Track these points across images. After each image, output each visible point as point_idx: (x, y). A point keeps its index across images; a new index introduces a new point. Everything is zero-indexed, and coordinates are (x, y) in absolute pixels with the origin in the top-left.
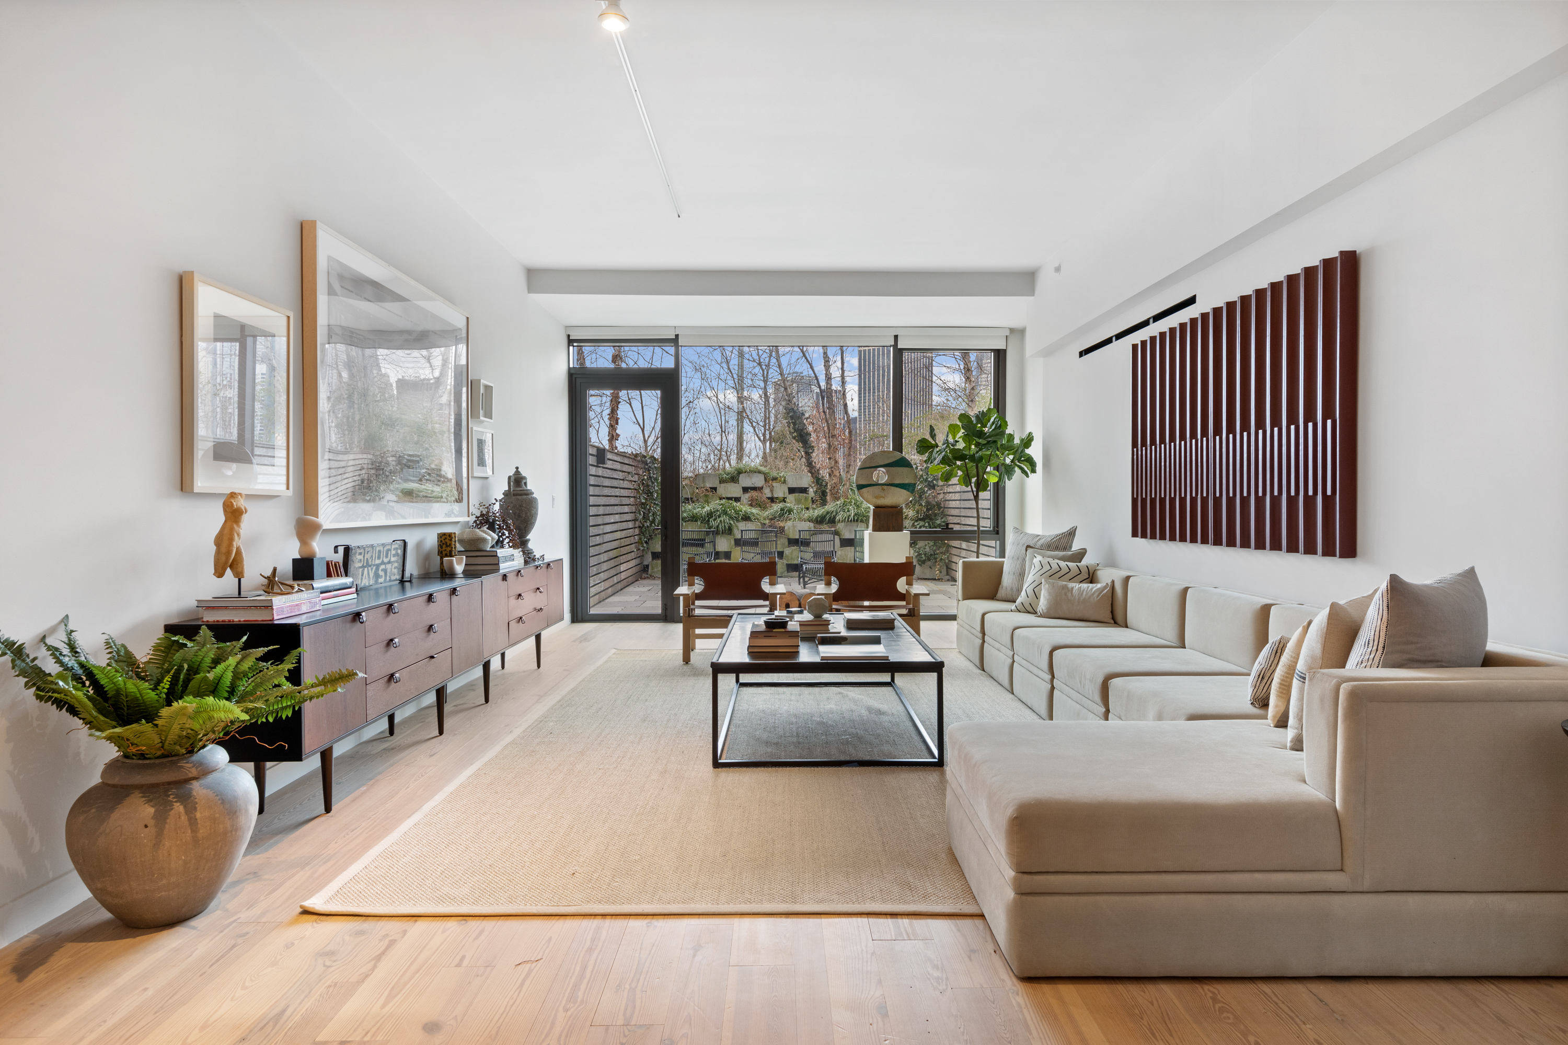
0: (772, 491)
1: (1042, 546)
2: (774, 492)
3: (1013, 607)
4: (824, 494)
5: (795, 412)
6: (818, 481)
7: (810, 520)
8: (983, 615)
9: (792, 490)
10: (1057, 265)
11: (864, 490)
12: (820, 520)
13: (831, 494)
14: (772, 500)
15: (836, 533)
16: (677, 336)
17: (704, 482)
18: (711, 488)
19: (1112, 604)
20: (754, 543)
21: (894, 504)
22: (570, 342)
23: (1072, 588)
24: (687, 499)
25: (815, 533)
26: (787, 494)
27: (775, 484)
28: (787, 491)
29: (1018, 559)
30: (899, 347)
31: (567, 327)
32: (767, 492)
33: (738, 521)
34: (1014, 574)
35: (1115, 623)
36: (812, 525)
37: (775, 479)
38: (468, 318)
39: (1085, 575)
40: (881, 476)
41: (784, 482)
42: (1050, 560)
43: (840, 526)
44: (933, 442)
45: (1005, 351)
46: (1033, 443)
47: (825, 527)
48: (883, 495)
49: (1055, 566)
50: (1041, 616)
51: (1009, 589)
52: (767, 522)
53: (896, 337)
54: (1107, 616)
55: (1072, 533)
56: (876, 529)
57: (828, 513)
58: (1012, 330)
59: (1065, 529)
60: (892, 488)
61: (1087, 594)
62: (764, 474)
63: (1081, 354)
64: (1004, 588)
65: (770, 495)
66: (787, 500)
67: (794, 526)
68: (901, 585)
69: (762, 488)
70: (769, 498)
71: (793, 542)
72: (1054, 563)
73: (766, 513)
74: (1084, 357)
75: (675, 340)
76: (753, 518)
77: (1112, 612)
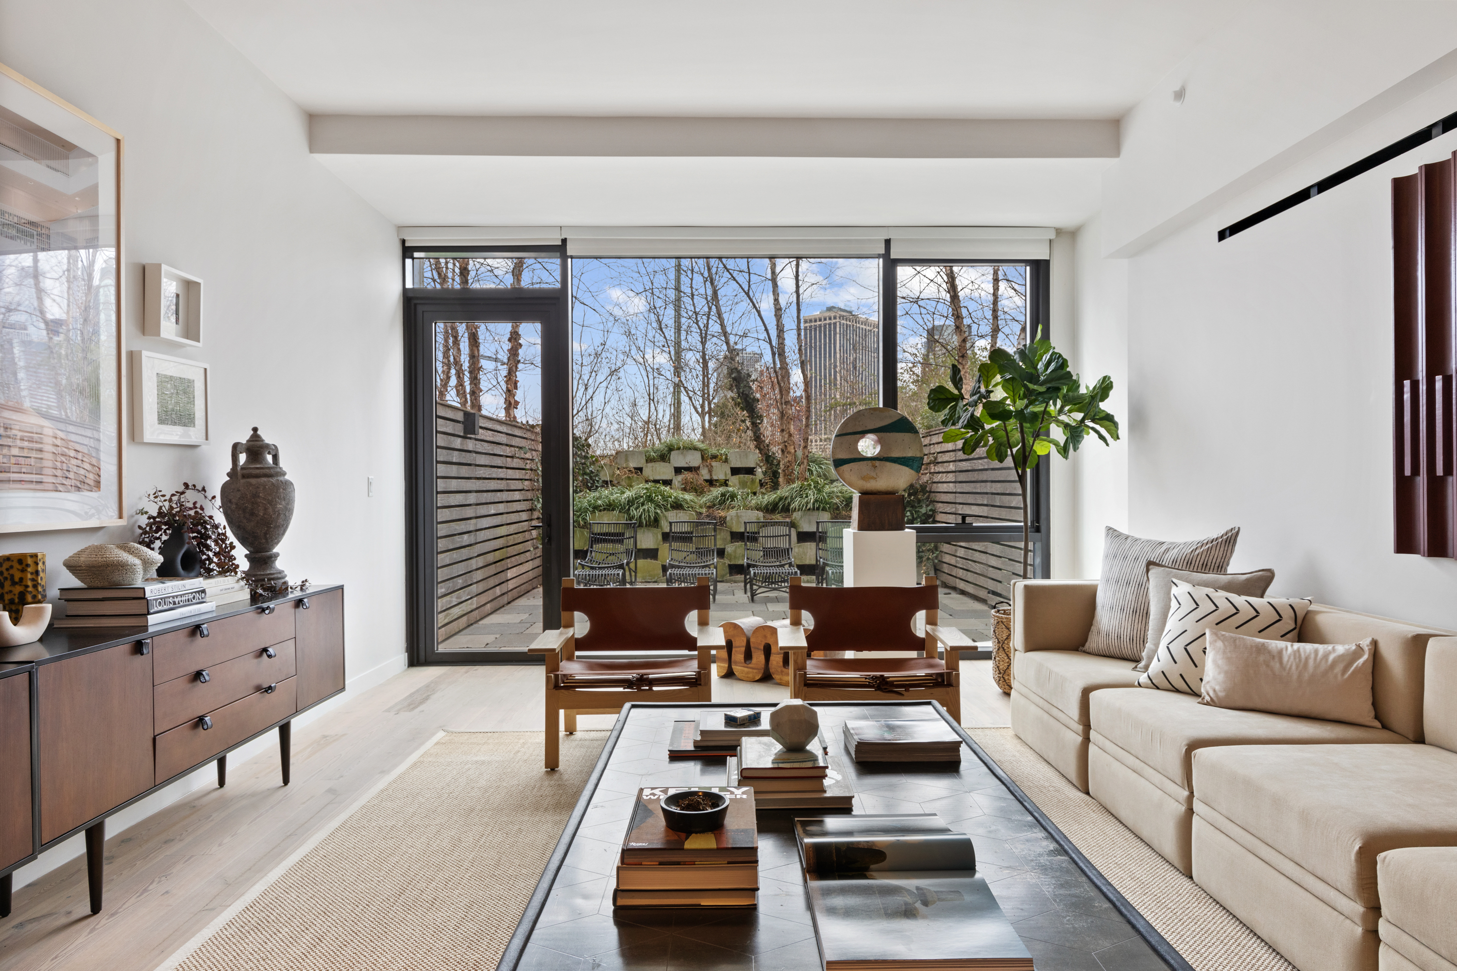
0: (710, 472)
1: (1175, 561)
2: (713, 473)
3: (1143, 678)
4: (775, 475)
5: (739, 372)
6: (768, 459)
7: (758, 508)
8: (1086, 692)
9: (735, 471)
10: (1177, 88)
11: (846, 467)
12: (771, 508)
13: (785, 475)
14: (711, 482)
15: (793, 525)
16: (564, 241)
17: (627, 460)
18: (635, 468)
19: (1373, 689)
20: (685, 538)
21: (890, 489)
22: (407, 251)
23: (1280, 652)
24: (606, 482)
25: (765, 525)
26: (729, 476)
27: (714, 464)
28: (729, 472)
29: (1128, 583)
30: (893, 256)
31: (400, 228)
32: (705, 474)
33: (667, 510)
34: (1122, 610)
35: (1385, 727)
36: (761, 514)
37: (714, 457)
38: (118, 141)
39: (1288, 623)
40: (868, 446)
41: (726, 461)
42: (1210, 591)
43: (796, 515)
44: (956, 392)
45: (1047, 263)
46: (1111, 393)
47: (778, 518)
48: (873, 474)
49: (1223, 605)
50: (1212, 703)
51: (1113, 636)
52: (704, 510)
53: (888, 242)
54: (1363, 710)
55: (1230, 540)
56: (864, 526)
57: (781, 499)
58: (1059, 231)
59: (1216, 531)
60: (888, 464)
61: (1317, 666)
62: (701, 451)
63: (1222, 235)
64: (1103, 634)
65: (708, 477)
66: (730, 483)
67: (738, 516)
68: (919, 624)
69: (698, 468)
70: (706, 481)
71: (737, 536)
72: (1220, 596)
73: (704, 500)
74: (1230, 240)
75: (560, 249)
76: (686, 506)
77: (1374, 704)
